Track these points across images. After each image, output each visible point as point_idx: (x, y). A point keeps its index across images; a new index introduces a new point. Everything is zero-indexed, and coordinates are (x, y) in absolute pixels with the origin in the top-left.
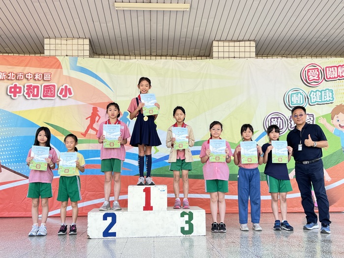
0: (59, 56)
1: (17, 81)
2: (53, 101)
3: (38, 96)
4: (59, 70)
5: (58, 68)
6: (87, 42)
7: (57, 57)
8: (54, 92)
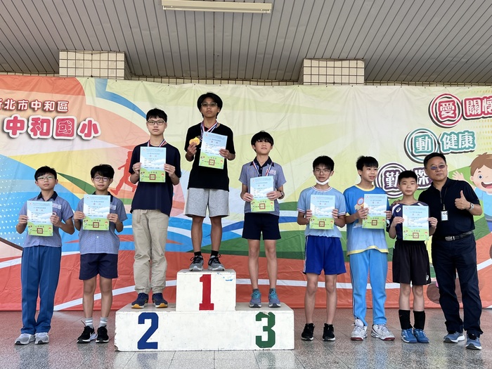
0: (81, 76)
1: (19, 112)
2: (71, 142)
3: (48, 135)
4: (80, 96)
5: (79, 94)
6: (121, 57)
7: (78, 79)
8: (73, 129)
